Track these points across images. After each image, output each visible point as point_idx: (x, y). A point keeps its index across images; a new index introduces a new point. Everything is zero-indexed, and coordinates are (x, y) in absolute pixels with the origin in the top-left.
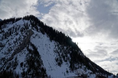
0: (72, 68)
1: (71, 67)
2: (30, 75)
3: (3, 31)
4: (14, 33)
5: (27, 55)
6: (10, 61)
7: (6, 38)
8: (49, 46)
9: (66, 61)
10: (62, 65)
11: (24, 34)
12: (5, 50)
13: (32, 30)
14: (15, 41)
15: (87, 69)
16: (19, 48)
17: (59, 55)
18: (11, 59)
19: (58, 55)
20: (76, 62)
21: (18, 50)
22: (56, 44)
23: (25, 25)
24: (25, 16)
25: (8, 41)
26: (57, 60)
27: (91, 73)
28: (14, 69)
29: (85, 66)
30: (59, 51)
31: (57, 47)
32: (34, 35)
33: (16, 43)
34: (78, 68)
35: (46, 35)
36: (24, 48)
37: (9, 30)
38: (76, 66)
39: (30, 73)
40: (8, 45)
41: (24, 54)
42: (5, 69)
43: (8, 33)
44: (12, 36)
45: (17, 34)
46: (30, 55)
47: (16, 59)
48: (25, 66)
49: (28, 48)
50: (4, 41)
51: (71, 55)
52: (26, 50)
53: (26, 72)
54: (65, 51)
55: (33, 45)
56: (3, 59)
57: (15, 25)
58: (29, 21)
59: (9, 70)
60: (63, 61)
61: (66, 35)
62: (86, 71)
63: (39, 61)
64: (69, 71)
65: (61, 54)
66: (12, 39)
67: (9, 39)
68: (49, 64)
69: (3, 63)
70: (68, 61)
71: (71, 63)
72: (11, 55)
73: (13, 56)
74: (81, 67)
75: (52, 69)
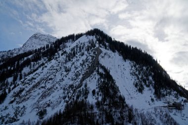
0: (158, 95)
1: (156, 93)
2: (106, 105)
3: (65, 52)
4: (79, 54)
5: (98, 80)
6: (80, 89)
7: (70, 60)
8: (122, 67)
9: (148, 86)
10: (144, 91)
11: (92, 54)
12: (71, 74)
13: (100, 48)
14: (82, 63)
15: (179, 96)
16: (87, 71)
17: (138, 79)
18: (80, 86)
19: (136, 78)
20: (163, 87)
21: (87, 75)
22: (132, 64)
23: (90, 42)
24: (87, 31)
25: (74, 63)
26: (136, 85)
27: (185, 101)
28: (86, 98)
29: (175, 92)
30: (137, 73)
31: (133, 68)
32: (102, 55)
33: (84, 66)
34: (166, 94)
35: (117, 53)
36: (93, 72)
37: (72, 50)
38: (163, 91)
39: (106, 103)
40: (74, 69)
41: (94, 79)
42: (75, 98)
43: (71, 54)
44: (77, 57)
45: (83, 54)
46: (103, 80)
47: (86, 86)
48: (98, 94)
49: (98, 71)
50: (69, 65)
51: (153, 77)
52: (97, 74)
53: (101, 102)
54: (144, 73)
55: (103, 68)
56: (71, 86)
57: (78, 43)
58: (94, 36)
59: (80, 100)
60: (145, 87)
61: (143, 52)
62: (178, 99)
63: (114, 87)
64: (155, 99)
65: (140, 77)
66: (77, 61)
67: (74, 61)
68: (127, 91)
69: (72, 92)
70: (151, 85)
71: (155, 88)
72: (79, 80)
73: (81, 81)
74: (170, 93)
75: (132, 98)
